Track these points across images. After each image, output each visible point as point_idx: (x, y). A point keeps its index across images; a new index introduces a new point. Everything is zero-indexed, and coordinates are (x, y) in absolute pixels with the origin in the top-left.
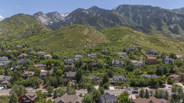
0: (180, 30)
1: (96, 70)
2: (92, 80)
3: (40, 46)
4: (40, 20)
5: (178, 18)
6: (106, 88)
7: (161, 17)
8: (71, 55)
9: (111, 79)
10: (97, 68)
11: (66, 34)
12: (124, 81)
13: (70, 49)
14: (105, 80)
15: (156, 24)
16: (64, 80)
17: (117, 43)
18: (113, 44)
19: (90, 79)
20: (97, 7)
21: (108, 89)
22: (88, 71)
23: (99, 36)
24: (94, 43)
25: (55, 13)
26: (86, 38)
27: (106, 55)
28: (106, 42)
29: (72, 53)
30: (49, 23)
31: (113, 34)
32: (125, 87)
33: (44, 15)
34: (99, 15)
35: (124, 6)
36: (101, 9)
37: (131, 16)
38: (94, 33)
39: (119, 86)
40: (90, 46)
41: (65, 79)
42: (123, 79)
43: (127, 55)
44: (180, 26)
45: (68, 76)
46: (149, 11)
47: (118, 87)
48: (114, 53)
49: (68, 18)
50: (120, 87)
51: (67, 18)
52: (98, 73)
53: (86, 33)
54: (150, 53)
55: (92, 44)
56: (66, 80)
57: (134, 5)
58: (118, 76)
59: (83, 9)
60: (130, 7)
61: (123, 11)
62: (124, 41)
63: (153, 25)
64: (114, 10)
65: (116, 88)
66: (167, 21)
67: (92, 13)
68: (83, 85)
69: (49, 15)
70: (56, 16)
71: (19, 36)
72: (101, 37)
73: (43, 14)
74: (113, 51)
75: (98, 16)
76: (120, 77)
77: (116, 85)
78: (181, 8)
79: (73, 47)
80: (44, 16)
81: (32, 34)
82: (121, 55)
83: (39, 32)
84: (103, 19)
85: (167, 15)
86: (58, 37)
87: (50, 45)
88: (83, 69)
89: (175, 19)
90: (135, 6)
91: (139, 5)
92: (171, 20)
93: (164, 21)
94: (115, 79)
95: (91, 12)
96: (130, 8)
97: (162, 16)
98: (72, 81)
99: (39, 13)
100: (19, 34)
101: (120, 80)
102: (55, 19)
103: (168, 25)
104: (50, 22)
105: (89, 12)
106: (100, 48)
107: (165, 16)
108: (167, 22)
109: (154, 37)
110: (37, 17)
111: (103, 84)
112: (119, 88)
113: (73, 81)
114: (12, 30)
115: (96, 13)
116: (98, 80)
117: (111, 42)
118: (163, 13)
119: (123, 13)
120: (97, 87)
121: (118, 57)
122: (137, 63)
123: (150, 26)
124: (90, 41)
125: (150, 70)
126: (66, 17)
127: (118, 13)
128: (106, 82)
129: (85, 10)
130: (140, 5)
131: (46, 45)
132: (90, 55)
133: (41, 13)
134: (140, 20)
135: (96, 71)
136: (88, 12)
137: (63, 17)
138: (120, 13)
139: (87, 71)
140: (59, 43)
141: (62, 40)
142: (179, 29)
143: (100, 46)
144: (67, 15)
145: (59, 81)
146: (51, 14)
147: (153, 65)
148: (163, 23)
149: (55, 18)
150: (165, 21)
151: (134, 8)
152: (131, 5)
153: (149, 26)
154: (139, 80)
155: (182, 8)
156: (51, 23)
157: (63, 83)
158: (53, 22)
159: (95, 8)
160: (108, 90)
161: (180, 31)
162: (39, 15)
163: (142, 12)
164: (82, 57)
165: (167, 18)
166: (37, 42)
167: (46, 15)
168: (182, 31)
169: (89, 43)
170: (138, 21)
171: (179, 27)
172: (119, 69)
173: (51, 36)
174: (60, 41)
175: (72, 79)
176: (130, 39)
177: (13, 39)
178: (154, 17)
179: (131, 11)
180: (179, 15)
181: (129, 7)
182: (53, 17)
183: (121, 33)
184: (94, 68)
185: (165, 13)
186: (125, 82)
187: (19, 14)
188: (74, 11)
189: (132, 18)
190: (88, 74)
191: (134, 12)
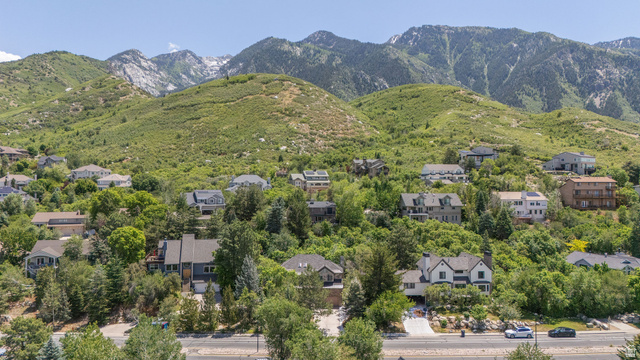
0: (627, 110)
1: (326, 232)
2: (302, 281)
3: (100, 148)
4: (129, 76)
5: (616, 71)
6: (386, 325)
7: (557, 67)
8: (220, 179)
9: (410, 276)
10: (330, 225)
11: (208, 105)
12: (482, 288)
13: (220, 157)
14: (379, 282)
15: (541, 90)
16: (149, 281)
17: (412, 137)
18: (397, 140)
19: (293, 274)
20: (330, 35)
21: (394, 330)
22: (285, 234)
23: (341, 114)
24: (321, 136)
25: (184, 54)
26: (287, 118)
27: (371, 177)
28: (367, 135)
29: (226, 173)
30: (162, 89)
31: (394, 109)
32: (495, 322)
33: (146, 60)
34: (340, 61)
35: (427, 30)
36: (344, 40)
37: (451, 63)
38: (318, 103)
39: (461, 311)
40: (303, 147)
41: (158, 274)
42: (474, 277)
43: (464, 176)
44: (624, 99)
45: (171, 258)
46: (512, 46)
47: (453, 317)
48: (407, 170)
49: (229, 72)
50: (467, 317)
51: (225, 72)
52: (339, 248)
53: (287, 102)
54: (563, 167)
55: (313, 141)
56: (157, 280)
57: (461, 26)
58: (446, 259)
59: (284, 41)
60: (448, 34)
61: (422, 46)
62: (443, 130)
63: (529, 95)
64: (392, 45)
65: (444, 325)
66: (580, 80)
67: (315, 55)
68: (249, 311)
69: (164, 62)
70: (190, 66)
71: (30, 121)
72: (348, 117)
73: (142, 57)
74: (399, 163)
75: (334, 64)
76: (461, 263)
77: (442, 311)
78: (623, 38)
79: (233, 152)
80: (144, 64)
81: (85, 113)
82: (438, 176)
83: (110, 106)
84: (351, 72)
85: (577, 60)
86: (175, 117)
87: (139, 146)
88: (261, 227)
89: (608, 73)
90: (466, 31)
91: (477, 28)
92: (594, 76)
93: (569, 81)
94: (435, 277)
95: (312, 52)
96: (445, 37)
97: (560, 62)
98: (192, 286)
99: (127, 53)
100: (35, 112)
101: (462, 278)
102: (184, 76)
103: (582, 94)
104: (167, 86)
105: (304, 52)
106: (346, 155)
107: (569, 65)
108: (578, 85)
109: (559, 115)
110: (120, 66)
111: (369, 303)
112: (458, 327)
113: (201, 285)
114: (11, 103)
115: (329, 53)
116: (338, 281)
117: (390, 136)
118: (562, 53)
119: (422, 55)
120: (331, 323)
121: (428, 183)
122: (521, 203)
123: (520, 98)
124: (306, 128)
125: (597, 233)
126: (223, 69)
127: (407, 55)
128: (380, 292)
129: (291, 44)
130: (483, 26)
131: (123, 146)
132: (301, 176)
133: (134, 55)
134: (484, 78)
135: (327, 238)
136: (298, 51)
137: (211, 70)
138: (413, 53)
139: (278, 238)
140: (179, 137)
141: (189, 128)
142: (623, 108)
143: (343, 149)
144: (225, 62)
145: (121, 286)
146: (169, 60)
147: (603, 212)
148: (565, 86)
149: (184, 73)
150: (572, 81)
151: (462, 37)
152: (451, 28)
153: (515, 97)
154: (566, 280)
155: (627, 39)
156: (171, 87)
157: (141, 299)
158: (175, 85)
159: (325, 39)
160: (394, 341)
161: (625, 114)
162: (126, 61)
163: (490, 52)
164: (265, 184)
165: (577, 69)
166: (90, 135)
167: (153, 62)
168: (635, 115)
169: (300, 138)
170: (475, 83)
171: (621, 100)
172: (440, 230)
173: (150, 114)
174: (181, 132)
175: (196, 277)
176: (463, 121)
177: (5, 132)
178: (533, 68)
179: (452, 48)
180: (619, 61)
181: (443, 33)
182: (178, 69)
183: (424, 104)
184: (318, 226)
185: (572, 52)
186: (487, 293)
187: (51, 53)
188: (252, 47)
189: (456, 73)
190: (286, 250)
191: (460, 52)
